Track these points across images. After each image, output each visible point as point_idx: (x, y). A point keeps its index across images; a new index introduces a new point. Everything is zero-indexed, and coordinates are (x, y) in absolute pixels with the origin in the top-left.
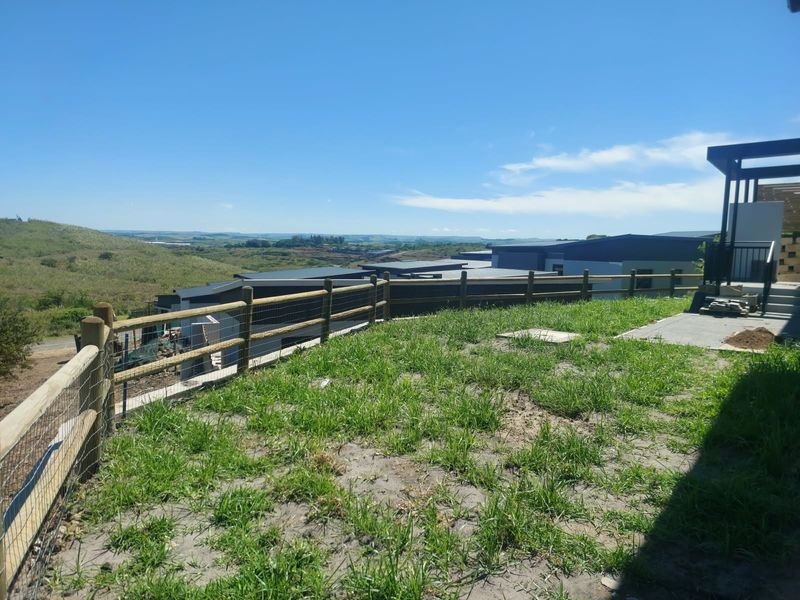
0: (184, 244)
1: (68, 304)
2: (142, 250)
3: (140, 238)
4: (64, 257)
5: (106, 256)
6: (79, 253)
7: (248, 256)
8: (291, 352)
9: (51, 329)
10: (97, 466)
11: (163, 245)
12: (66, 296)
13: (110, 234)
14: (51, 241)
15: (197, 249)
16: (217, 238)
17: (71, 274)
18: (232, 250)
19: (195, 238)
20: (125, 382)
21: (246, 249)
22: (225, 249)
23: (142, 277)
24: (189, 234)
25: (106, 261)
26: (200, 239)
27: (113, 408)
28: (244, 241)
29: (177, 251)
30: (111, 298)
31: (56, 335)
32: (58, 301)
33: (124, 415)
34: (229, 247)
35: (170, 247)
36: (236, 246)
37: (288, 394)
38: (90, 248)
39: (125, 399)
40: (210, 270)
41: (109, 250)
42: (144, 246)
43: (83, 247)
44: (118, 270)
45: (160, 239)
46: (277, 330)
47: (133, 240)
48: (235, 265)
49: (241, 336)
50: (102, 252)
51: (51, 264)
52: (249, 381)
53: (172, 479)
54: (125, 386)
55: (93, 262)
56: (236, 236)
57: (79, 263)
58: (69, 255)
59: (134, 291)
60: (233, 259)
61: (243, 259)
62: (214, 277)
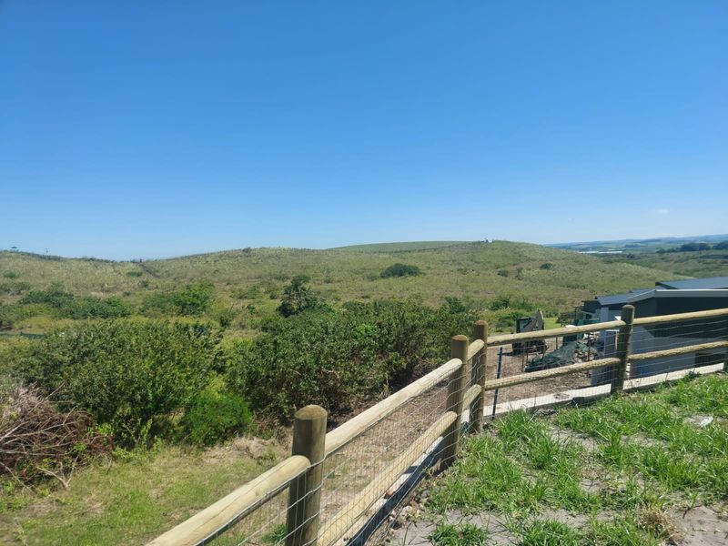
0: (615, 252)
1: (513, 306)
2: (576, 260)
3: (576, 249)
4: (515, 268)
5: (546, 267)
6: (525, 265)
7: (681, 261)
8: (680, 377)
9: (498, 326)
10: (453, 460)
11: (595, 255)
12: (512, 300)
13: (550, 248)
14: (506, 256)
15: (628, 257)
16: (650, 244)
17: (518, 282)
18: (665, 255)
19: (627, 246)
20: (496, 389)
21: (681, 254)
22: (657, 255)
23: (574, 283)
24: (621, 242)
25: (545, 271)
26: (632, 246)
27: (482, 410)
28: (679, 245)
29: (608, 259)
30: (546, 302)
31: (501, 331)
32: (506, 304)
33: (493, 418)
34: (661, 252)
35: (601, 256)
36: (669, 251)
37: (653, 426)
38: (534, 260)
39: (495, 404)
40: (639, 276)
41: (548, 261)
42: (578, 256)
43: (528, 260)
44: (555, 279)
45: (594, 249)
46: (662, 352)
47: (569, 251)
48: (666, 270)
49: (617, 356)
50: (543, 263)
51: (504, 274)
52: (618, 404)
53: (503, 490)
54: (496, 393)
55: (536, 272)
56: (670, 241)
57: (525, 272)
58: (518, 267)
59: (566, 297)
60: (664, 264)
61: (677, 264)
62: (643, 283)
